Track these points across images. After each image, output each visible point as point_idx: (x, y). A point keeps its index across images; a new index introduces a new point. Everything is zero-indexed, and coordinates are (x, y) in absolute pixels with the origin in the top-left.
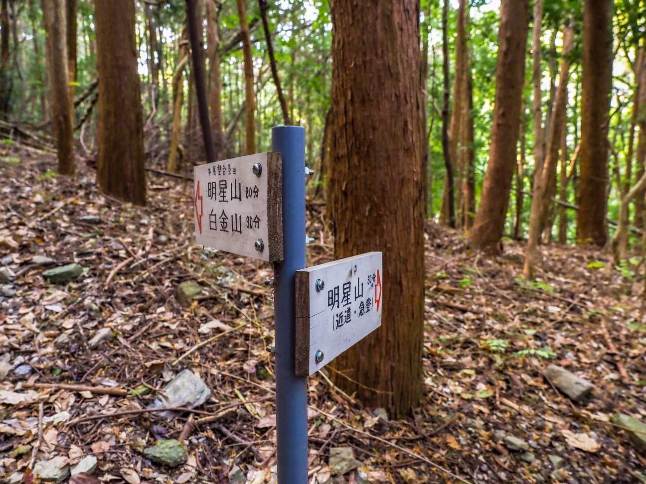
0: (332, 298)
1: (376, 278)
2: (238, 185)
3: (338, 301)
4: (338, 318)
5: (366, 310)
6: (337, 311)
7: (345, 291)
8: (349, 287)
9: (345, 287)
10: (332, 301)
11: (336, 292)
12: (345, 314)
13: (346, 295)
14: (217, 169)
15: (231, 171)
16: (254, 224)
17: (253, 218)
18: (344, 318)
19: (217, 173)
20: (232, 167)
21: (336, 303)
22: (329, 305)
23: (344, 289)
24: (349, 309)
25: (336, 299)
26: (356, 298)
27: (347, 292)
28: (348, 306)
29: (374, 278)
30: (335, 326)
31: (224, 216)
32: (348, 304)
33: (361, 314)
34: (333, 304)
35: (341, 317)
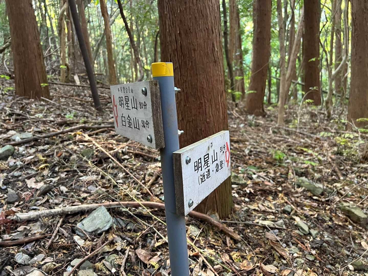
0: (197, 166)
1: (226, 147)
2: (135, 100)
3: (201, 167)
4: (202, 177)
5: (220, 168)
6: (200, 173)
7: (206, 160)
8: (208, 157)
9: (205, 157)
10: (197, 167)
11: (200, 162)
12: (206, 174)
13: (206, 162)
14: (122, 89)
15: (130, 91)
16: (146, 125)
17: (145, 121)
18: (206, 176)
19: (123, 91)
20: (130, 89)
21: (200, 169)
22: (195, 170)
23: (205, 159)
24: (209, 170)
25: (200, 166)
26: (213, 162)
27: (207, 160)
28: (208, 168)
29: (224, 148)
30: (200, 182)
31: (129, 118)
32: (208, 167)
33: (217, 171)
34: (198, 169)
35: (204, 176)
